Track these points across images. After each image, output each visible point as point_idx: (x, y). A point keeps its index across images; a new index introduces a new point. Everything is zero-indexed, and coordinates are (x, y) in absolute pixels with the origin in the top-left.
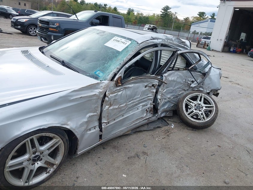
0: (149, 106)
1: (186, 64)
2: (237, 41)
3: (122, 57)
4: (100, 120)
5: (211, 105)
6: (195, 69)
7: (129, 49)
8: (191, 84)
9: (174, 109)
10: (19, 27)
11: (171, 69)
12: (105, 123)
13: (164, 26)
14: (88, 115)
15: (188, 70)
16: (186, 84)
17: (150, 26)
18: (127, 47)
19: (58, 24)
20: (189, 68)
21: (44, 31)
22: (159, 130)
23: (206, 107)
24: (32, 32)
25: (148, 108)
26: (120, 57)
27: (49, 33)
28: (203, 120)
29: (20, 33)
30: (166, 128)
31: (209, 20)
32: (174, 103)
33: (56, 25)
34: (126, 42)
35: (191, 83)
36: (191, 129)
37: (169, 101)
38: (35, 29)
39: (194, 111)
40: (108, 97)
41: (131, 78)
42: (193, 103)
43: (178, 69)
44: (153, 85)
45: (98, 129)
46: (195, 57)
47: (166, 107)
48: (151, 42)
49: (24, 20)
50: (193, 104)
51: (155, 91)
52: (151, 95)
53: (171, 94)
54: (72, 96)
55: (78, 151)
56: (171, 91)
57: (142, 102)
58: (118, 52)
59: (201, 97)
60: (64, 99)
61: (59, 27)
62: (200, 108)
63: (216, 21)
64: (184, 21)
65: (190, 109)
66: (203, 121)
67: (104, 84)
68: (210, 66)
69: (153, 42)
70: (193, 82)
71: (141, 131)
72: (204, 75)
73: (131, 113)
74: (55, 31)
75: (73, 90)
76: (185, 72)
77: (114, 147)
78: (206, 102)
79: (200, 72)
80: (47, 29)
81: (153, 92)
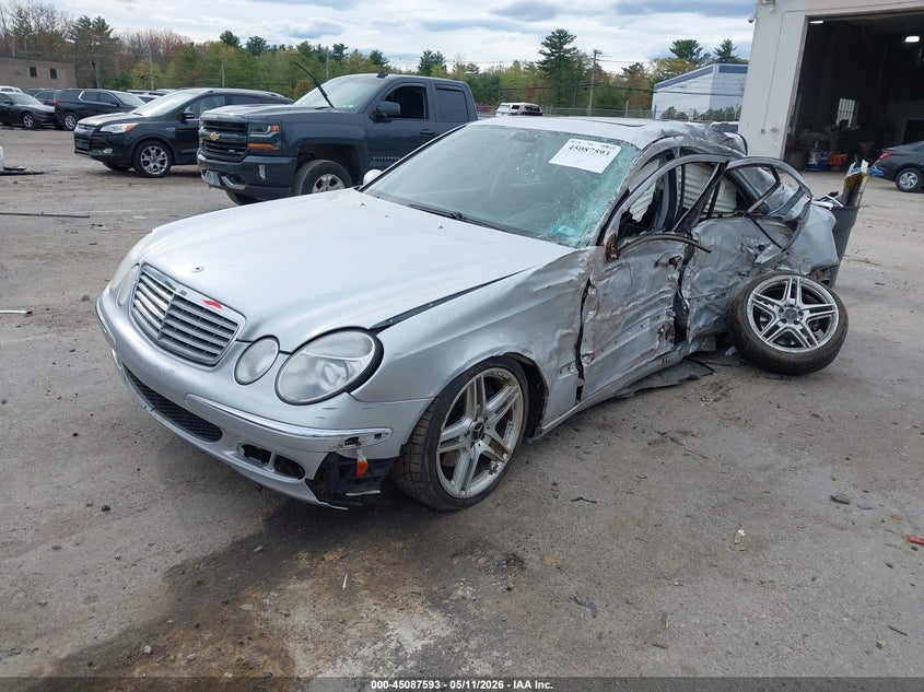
0: (664, 319)
1: (737, 199)
2: (828, 129)
3: (610, 188)
4: (578, 347)
5: (822, 303)
6: (763, 212)
7: (621, 164)
8: (756, 256)
9: (721, 330)
10: (107, 151)
11: (705, 216)
12: (588, 355)
13: (559, 104)
14: (558, 335)
15: (748, 215)
16: (744, 255)
17: (517, 107)
18: (615, 161)
19: (276, 127)
20: (750, 210)
21: (231, 154)
22: (693, 384)
23: (812, 311)
24: (152, 165)
25: (663, 327)
26: (604, 187)
27: (249, 159)
28: (808, 347)
29: (107, 174)
30: (711, 379)
31: (716, 67)
32: (719, 311)
33: (271, 131)
34: (606, 150)
35: (757, 251)
36: (777, 376)
37: (706, 307)
38: (158, 153)
39: (780, 324)
40: (594, 287)
41: (625, 242)
42: (773, 304)
43: (720, 216)
44: (672, 261)
45: (574, 370)
46: (762, 179)
47: (701, 324)
48: (662, 144)
49: (123, 128)
50: (774, 307)
51: (676, 276)
52: (667, 289)
53: (711, 288)
54: (534, 284)
55: (543, 422)
56: (710, 278)
57: (650, 308)
58: (595, 175)
59: (794, 287)
60: (522, 291)
61: (281, 136)
62: (795, 316)
63: (750, 67)
64: (626, 79)
65: (765, 323)
66: (808, 350)
67: (587, 254)
68: (804, 200)
69: (667, 144)
70: (761, 248)
71: (651, 390)
72: (793, 225)
73: (631, 336)
74: (270, 150)
75: (535, 269)
76: (739, 221)
77: (602, 427)
78: (809, 296)
79: (778, 219)
80: (241, 146)
81: (673, 280)
